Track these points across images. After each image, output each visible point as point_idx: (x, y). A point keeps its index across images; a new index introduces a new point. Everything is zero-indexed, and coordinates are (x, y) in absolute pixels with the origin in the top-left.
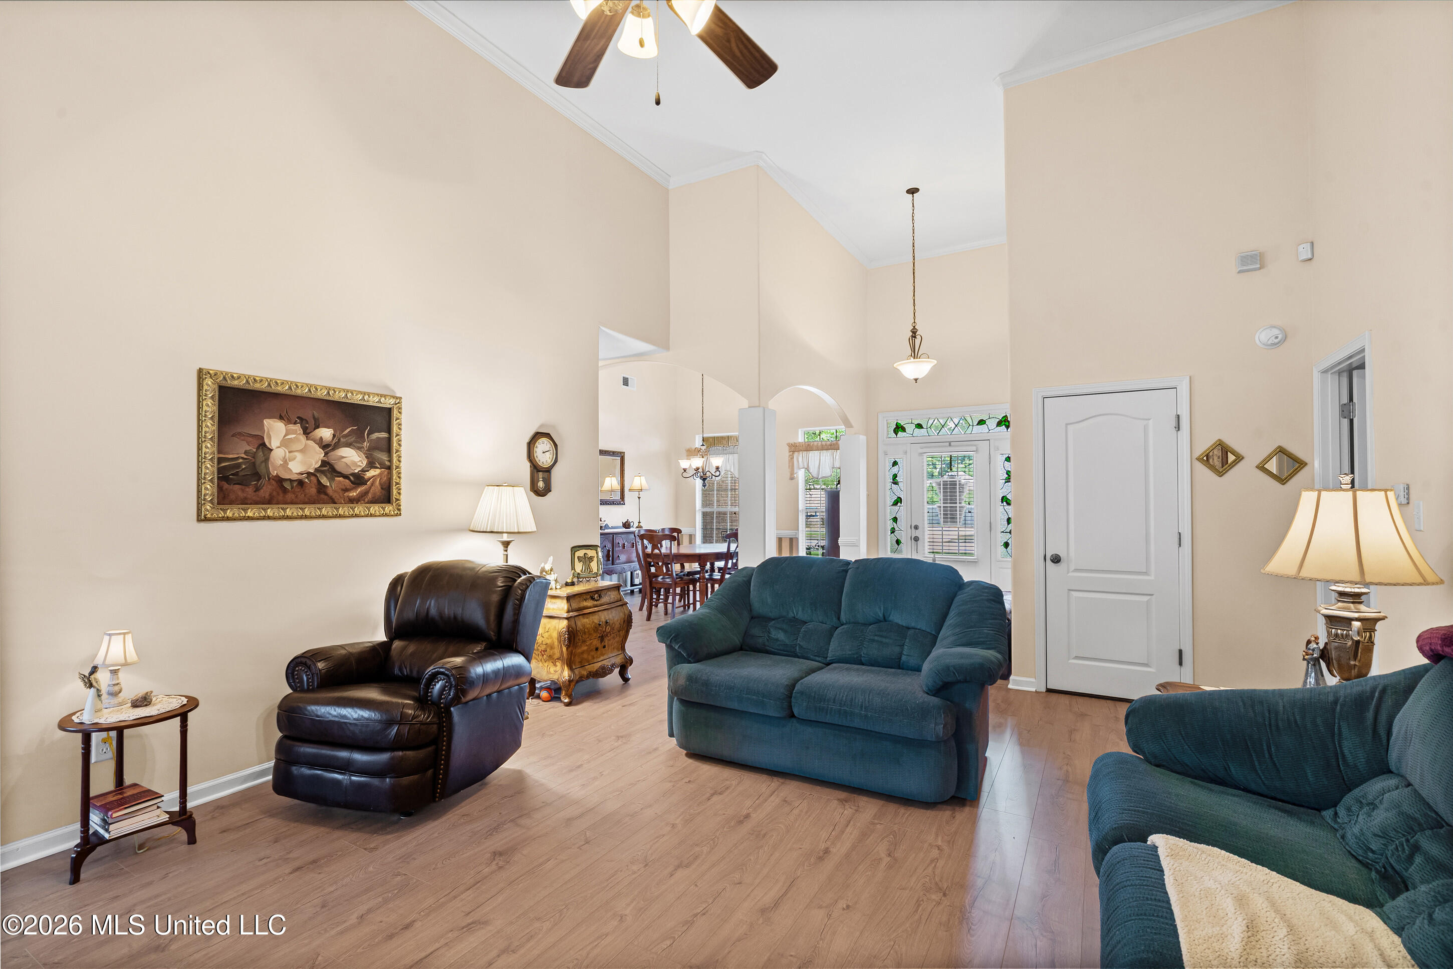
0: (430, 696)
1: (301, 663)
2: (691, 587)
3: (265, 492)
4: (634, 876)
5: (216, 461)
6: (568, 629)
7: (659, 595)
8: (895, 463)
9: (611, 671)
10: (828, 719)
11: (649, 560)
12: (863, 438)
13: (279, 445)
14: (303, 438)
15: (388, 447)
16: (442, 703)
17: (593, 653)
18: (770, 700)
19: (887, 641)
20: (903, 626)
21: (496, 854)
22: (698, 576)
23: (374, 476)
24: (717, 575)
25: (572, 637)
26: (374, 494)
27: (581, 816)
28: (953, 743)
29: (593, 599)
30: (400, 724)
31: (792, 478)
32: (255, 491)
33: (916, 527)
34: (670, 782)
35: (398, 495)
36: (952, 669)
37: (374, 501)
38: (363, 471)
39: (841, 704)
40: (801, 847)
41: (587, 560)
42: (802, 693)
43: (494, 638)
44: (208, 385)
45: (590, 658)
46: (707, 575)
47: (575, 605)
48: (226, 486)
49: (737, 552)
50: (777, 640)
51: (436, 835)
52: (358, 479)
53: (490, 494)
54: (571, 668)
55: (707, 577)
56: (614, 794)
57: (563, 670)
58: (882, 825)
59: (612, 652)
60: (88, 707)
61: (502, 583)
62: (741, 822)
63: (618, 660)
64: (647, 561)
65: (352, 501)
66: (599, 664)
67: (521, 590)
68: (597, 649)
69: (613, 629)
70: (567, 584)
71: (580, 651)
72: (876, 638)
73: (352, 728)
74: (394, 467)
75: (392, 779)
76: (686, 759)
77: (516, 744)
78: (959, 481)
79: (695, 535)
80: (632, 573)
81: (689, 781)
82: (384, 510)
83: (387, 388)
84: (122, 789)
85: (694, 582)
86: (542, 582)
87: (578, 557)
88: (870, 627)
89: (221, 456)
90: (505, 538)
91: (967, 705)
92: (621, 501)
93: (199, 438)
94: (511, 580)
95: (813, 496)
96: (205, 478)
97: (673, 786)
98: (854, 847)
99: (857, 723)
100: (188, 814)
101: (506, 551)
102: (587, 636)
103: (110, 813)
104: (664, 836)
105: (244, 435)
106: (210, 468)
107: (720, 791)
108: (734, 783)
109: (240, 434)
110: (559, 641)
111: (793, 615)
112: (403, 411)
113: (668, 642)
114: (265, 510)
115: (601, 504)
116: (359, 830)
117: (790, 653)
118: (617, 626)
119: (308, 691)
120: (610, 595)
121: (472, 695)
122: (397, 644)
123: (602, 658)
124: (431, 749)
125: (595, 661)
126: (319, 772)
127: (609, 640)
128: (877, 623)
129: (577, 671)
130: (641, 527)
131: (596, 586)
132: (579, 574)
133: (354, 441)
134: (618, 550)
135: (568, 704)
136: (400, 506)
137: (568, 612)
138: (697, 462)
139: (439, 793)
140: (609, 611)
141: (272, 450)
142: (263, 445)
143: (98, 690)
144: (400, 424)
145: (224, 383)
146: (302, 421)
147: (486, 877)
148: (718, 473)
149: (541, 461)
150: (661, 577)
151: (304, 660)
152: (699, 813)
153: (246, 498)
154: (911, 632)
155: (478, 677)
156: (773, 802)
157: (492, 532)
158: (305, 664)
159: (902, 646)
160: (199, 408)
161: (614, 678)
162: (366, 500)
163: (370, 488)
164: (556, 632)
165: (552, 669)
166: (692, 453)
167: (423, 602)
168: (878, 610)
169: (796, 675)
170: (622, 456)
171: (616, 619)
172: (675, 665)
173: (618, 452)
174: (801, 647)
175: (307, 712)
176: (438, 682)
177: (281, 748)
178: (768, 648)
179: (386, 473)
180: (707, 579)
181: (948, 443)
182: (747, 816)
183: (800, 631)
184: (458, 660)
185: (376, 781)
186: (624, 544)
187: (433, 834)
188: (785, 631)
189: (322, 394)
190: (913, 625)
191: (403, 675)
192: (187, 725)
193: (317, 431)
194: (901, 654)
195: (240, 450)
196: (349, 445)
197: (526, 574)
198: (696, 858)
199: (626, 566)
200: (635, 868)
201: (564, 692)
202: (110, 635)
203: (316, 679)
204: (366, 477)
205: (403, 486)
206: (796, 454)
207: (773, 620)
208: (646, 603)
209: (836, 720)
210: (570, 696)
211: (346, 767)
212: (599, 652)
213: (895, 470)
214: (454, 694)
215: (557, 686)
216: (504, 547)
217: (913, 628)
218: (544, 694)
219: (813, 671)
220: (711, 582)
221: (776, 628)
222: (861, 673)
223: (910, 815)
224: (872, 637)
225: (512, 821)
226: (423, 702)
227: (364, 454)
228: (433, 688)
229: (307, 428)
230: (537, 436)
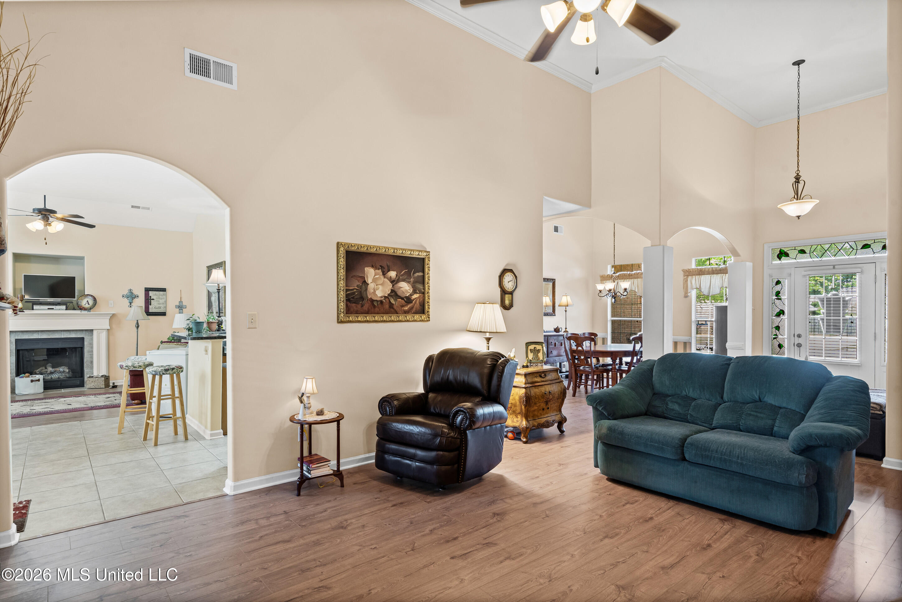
0: (455, 423)
1: (386, 401)
2: (605, 374)
3: (366, 307)
4: (578, 537)
5: (345, 290)
6: (526, 395)
7: (581, 379)
8: (778, 283)
9: (552, 425)
10: (712, 463)
11: (574, 354)
12: (749, 265)
13: (371, 281)
14: (382, 277)
15: (423, 281)
16: (462, 428)
17: (541, 412)
18: (668, 447)
19: (762, 415)
20: (775, 406)
21: (495, 514)
22: (611, 367)
23: (416, 298)
24: (625, 367)
25: (528, 400)
26: (416, 308)
27: (542, 503)
28: (815, 490)
29: (541, 376)
30: (441, 436)
31: (686, 296)
32: (361, 307)
33: (799, 336)
34: (597, 493)
35: (428, 309)
36: (814, 436)
37: (416, 313)
38: (411, 295)
39: (722, 454)
40: (690, 540)
41: (535, 351)
42: (692, 444)
43: (486, 395)
44: (341, 250)
45: (539, 414)
46: (617, 367)
47: (530, 380)
48: (349, 304)
49: (642, 352)
50: (673, 410)
51: (460, 500)
52: (408, 300)
53: (479, 308)
54: (527, 420)
55: (617, 368)
56: (561, 494)
57: (522, 421)
58: (753, 539)
59: (553, 413)
60: (301, 412)
61: (490, 362)
62: (647, 521)
63: (557, 418)
64: (574, 355)
65: (406, 312)
66: (545, 419)
67: (502, 367)
68: (543, 409)
69: (554, 397)
70: (523, 367)
71: (533, 409)
72: (752, 413)
73: (416, 436)
74: (426, 293)
75: (437, 467)
76: (607, 481)
77: (499, 460)
78: (843, 298)
79: (607, 339)
80: (560, 364)
81: (610, 494)
82: (421, 318)
83: (422, 246)
84: (311, 456)
85: (607, 371)
86: (513, 363)
87: (530, 349)
88: (748, 405)
89: (347, 288)
90: (488, 335)
91: (827, 464)
92: (553, 313)
93: (338, 279)
94: (494, 360)
95: (703, 309)
96: (341, 300)
97: (599, 495)
98: (730, 547)
99: (734, 468)
100: (340, 472)
101: (488, 344)
102: (537, 400)
103: (311, 465)
104: (595, 520)
105: (356, 277)
106: (342, 294)
107: (631, 502)
108: (641, 499)
109: (355, 276)
110: (520, 402)
111: (685, 394)
112: (431, 259)
113: (594, 406)
114: (366, 317)
115: (544, 315)
116: (419, 492)
117: (683, 419)
118: (556, 395)
119: (390, 415)
120: (551, 375)
121: (477, 425)
122: (431, 395)
123: (546, 416)
124: (456, 453)
125: (542, 417)
126: (399, 459)
127: (551, 404)
128: (754, 402)
129: (531, 422)
130: (568, 332)
131: (542, 368)
132: (531, 360)
133: (406, 278)
134: (551, 347)
135: (525, 443)
136: (429, 315)
137: (525, 384)
138: (610, 285)
139: (461, 478)
140: (551, 386)
141: (368, 284)
142: (365, 282)
143: (304, 405)
144: (429, 267)
145: (348, 249)
146: (382, 267)
147: (491, 524)
148: (625, 293)
149: (507, 287)
150: (583, 367)
151: (387, 399)
152: (618, 512)
153: (357, 311)
154: (782, 410)
155: (481, 415)
156: (669, 513)
157: (481, 332)
158: (388, 402)
159: (774, 420)
160: (338, 263)
161: (553, 430)
162: (412, 312)
163: (414, 305)
164: (518, 396)
165: (515, 420)
166: (604, 278)
167: (445, 371)
168: (754, 393)
169: (688, 433)
170: (553, 281)
171: (556, 391)
172: (599, 420)
173: (551, 279)
174: (691, 415)
175: (393, 426)
176: (459, 416)
177: (379, 445)
178: (666, 415)
179: (422, 296)
180: (617, 370)
181: (832, 266)
182: (651, 518)
183: (691, 405)
184: (468, 405)
185: (428, 467)
186: (556, 343)
187: (459, 499)
188: (679, 404)
189: (391, 252)
190: (784, 405)
191: (436, 412)
192: (339, 427)
193: (389, 273)
194: (773, 426)
195: (355, 285)
196: (404, 280)
197: (503, 358)
198: (617, 535)
199: (557, 358)
200: (578, 533)
201: (523, 434)
202: (307, 378)
203: (393, 410)
204: (412, 299)
205: (431, 304)
206: (690, 278)
207: (670, 396)
208: (572, 385)
209: (718, 465)
210: (526, 438)
211: (412, 457)
212: (545, 412)
213: (778, 288)
214: (469, 423)
215: (517, 431)
216: (487, 341)
217: (784, 408)
218: (510, 435)
219: (700, 432)
220: (620, 372)
221: (672, 401)
222: (739, 436)
223: (777, 536)
224: (749, 412)
225: (502, 499)
226: (452, 426)
227: (411, 285)
228: (457, 419)
229: (384, 271)
230: (505, 271)
